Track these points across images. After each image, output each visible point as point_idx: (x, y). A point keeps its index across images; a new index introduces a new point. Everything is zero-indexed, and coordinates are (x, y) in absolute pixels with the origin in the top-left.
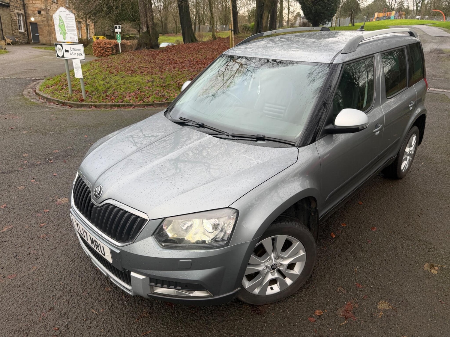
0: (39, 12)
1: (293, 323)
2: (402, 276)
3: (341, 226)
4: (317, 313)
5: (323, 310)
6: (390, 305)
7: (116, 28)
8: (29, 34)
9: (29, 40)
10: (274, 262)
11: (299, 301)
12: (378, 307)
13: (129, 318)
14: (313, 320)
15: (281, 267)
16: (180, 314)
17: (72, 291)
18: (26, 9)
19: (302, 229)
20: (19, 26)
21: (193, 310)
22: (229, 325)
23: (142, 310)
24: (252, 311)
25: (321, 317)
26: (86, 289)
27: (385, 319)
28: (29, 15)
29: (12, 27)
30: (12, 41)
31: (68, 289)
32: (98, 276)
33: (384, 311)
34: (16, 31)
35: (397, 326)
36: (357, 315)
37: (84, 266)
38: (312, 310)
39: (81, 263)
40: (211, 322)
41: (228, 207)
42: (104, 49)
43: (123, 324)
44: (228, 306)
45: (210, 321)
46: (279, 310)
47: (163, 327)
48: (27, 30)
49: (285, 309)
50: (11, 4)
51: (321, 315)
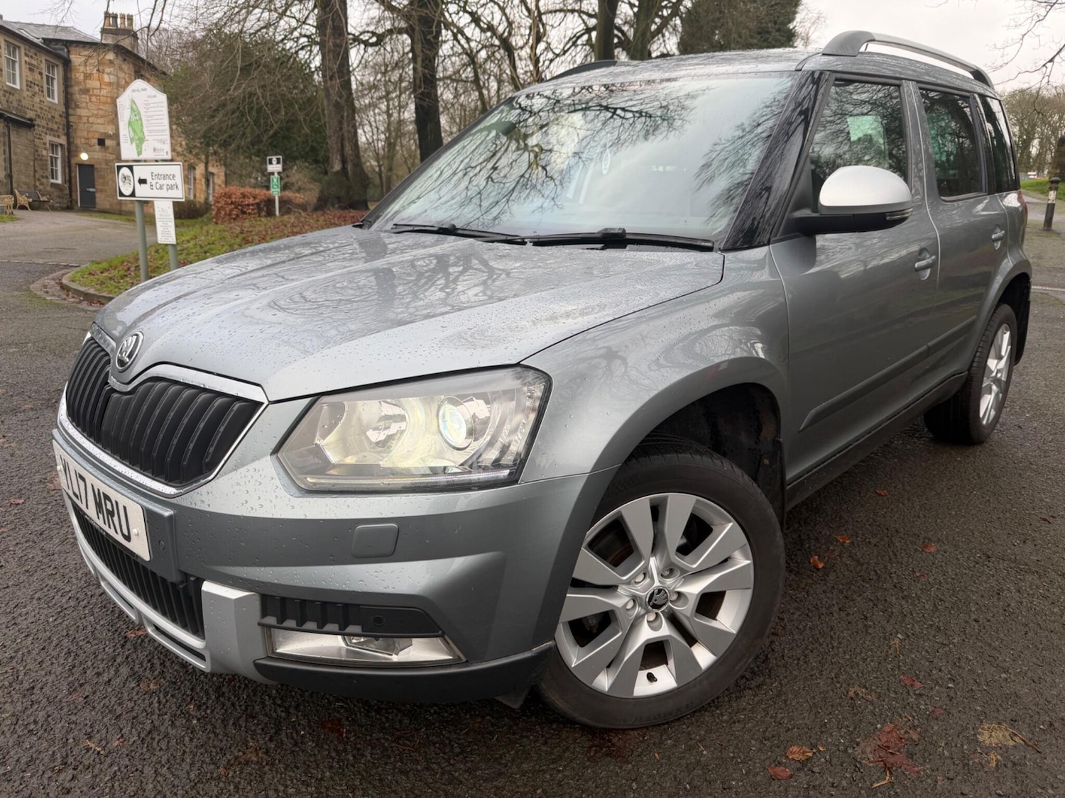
0: (101, 142)
1: (722, 783)
2: (1035, 660)
3: (837, 541)
4: (792, 753)
5: (813, 746)
6: (1015, 735)
7: (271, 163)
8: (73, 189)
9: (71, 202)
10: (657, 584)
11: (734, 722)
12: (980, 738)
13: (197, 765)
14: (784, 775)
15: (680, 603)
16: (363, 756)
17: (36, 691)
18: (71, 134)
19: (741, 479)
20: (52, 170)
21: (404, 744)
22: (518, 787)
23: (246, 743)
24: (591, 747)
25: (809, 765)
26: (81, 685)
27: (1009, 772)
28: (77, 147)
29: (35, 171)
30: (31, 200)
31: (26, 685)
32: (127, 653)
33: (1001, 748)
34: (44, 181)
35: (1051, 791)
36: (921, 761)
37: (89, 628)
38: (779, 747)
39: (83, 621)
40: (461, 778)
41: (518, 365)
42: (240, 207)
43: (176, 782)
44: (514, 734)
45: (457, 774)
46: (675, 745)
47: (303, 790)
48: (69, 180)
49: (692, 742)
50: (38, 122)
51: (809, 759)
